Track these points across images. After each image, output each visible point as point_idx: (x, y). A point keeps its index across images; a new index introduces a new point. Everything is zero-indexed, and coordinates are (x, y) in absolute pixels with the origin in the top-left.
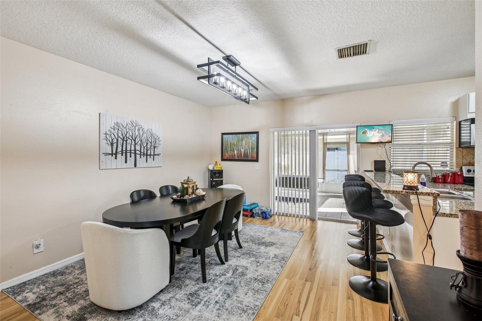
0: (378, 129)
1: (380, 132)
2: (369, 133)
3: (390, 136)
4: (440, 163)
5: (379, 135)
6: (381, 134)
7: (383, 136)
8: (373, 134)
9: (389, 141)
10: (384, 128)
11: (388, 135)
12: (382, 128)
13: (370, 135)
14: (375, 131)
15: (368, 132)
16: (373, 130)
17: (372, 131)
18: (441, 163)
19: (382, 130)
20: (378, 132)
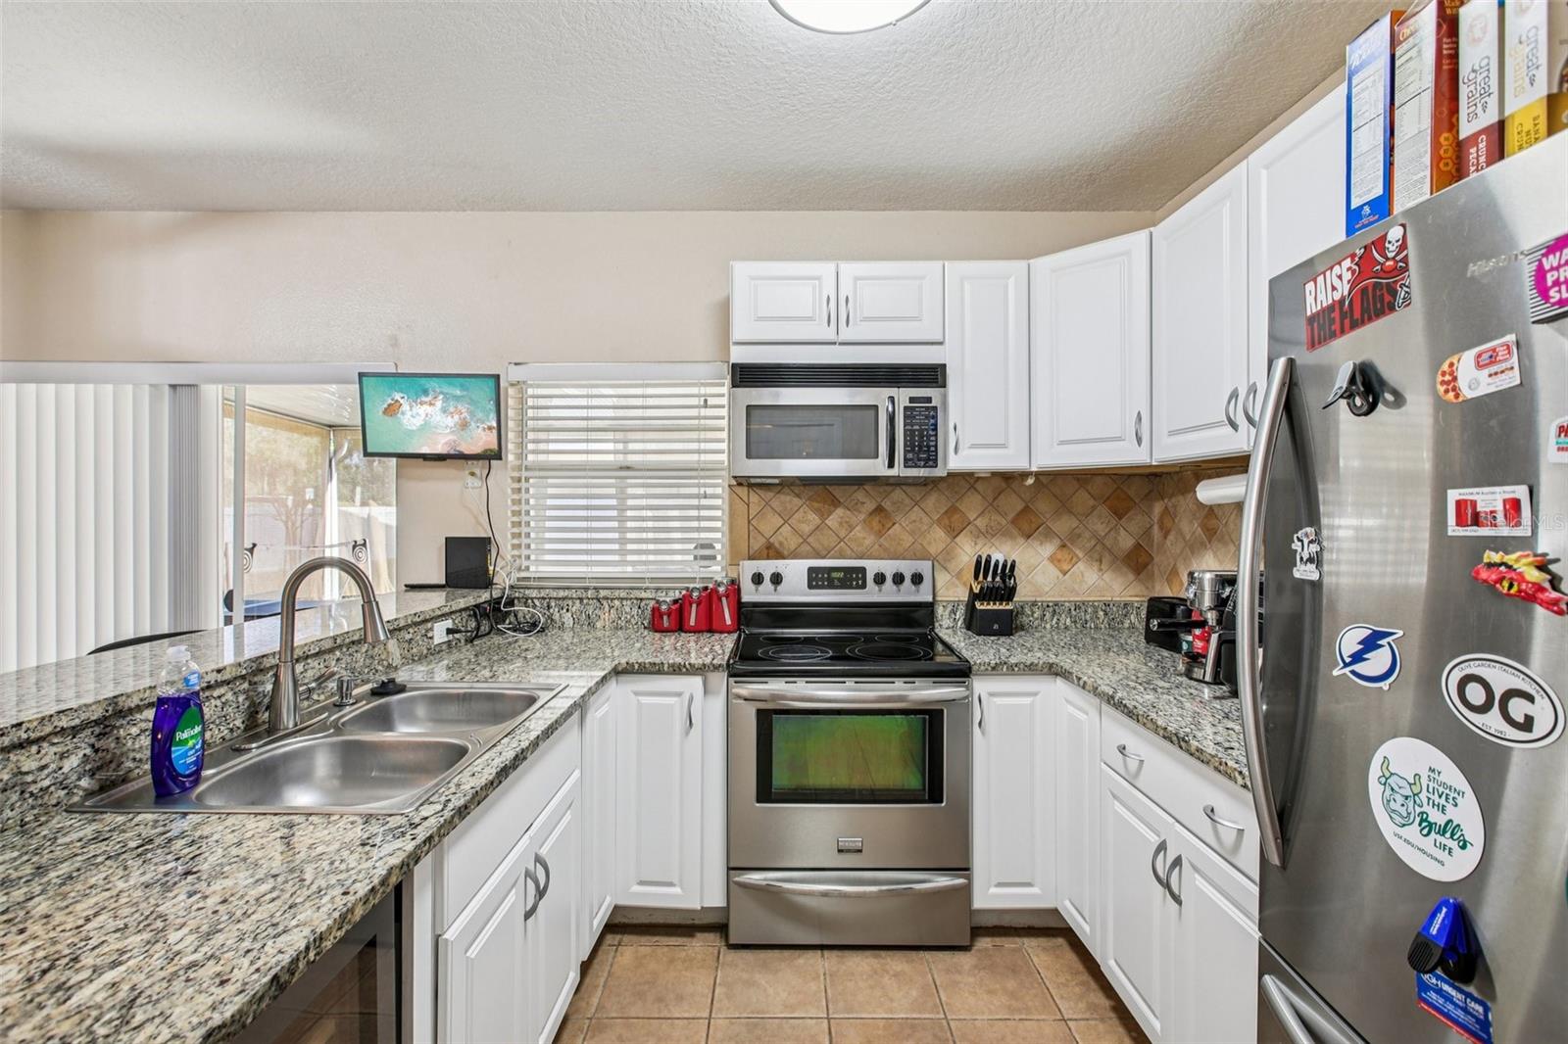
0: (441, 397)
1: (452, 409)
2: (409, 413)
3: (490, 428)
4: (692, 546)
5: (450, 421)
6: (456, 417)
7: (464, 425)
8: (423, 416)
9: (491, 450)
10: (465, 393)
11: (483, 423)
12: (458, 393)
13: (414, 421)
14: (431, 404)
15: (405, 407)
16: (424, 399)
17: (422, 403)
18: (696, 548)
19: (457, 398)
20: (444, 411)
